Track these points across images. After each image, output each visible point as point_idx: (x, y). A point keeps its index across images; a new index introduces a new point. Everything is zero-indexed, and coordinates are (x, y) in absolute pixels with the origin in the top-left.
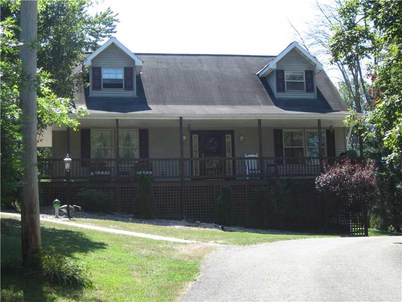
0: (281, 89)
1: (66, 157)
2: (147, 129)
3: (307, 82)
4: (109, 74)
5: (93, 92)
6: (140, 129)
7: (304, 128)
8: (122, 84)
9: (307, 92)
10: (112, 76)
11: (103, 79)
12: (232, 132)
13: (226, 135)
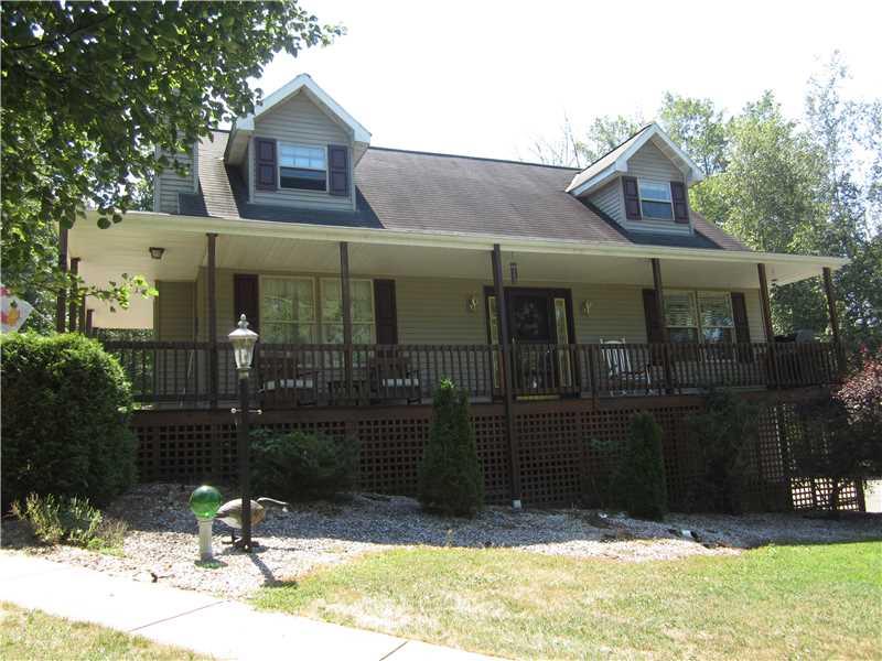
0: (633, 214)
1: (237, 327)
2: (393, 281)
3: (676, 204)
4: (294, 156)
5: (257, 195)
6: (376, 281)
7: (696, 289)
8: (324, 182)
9: (676, 222)
10: (302, 163)
11: (282, 168)
12: (566, 294)
13: (556, 300)
